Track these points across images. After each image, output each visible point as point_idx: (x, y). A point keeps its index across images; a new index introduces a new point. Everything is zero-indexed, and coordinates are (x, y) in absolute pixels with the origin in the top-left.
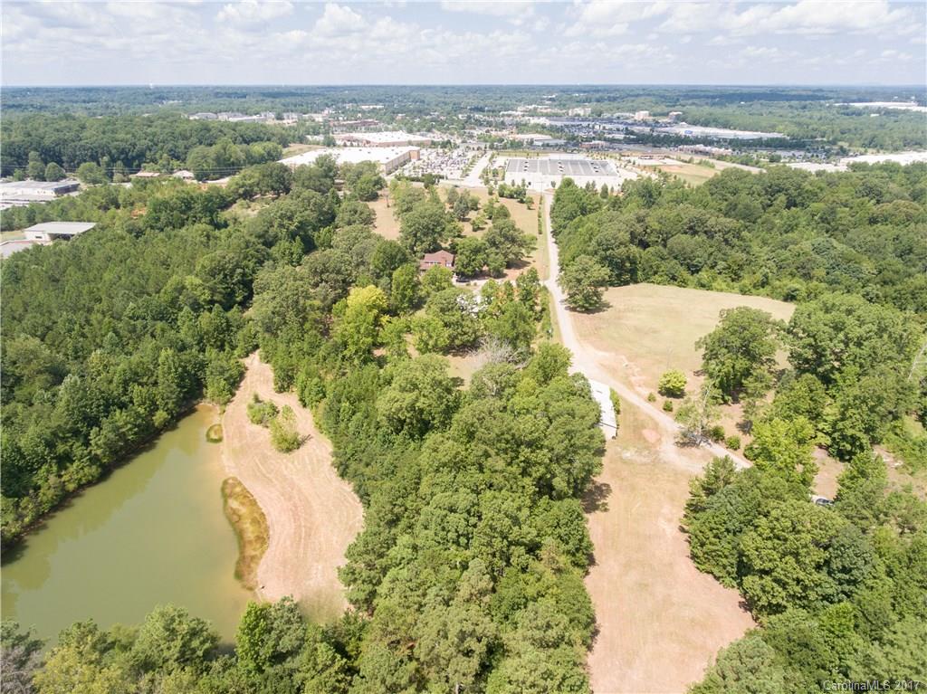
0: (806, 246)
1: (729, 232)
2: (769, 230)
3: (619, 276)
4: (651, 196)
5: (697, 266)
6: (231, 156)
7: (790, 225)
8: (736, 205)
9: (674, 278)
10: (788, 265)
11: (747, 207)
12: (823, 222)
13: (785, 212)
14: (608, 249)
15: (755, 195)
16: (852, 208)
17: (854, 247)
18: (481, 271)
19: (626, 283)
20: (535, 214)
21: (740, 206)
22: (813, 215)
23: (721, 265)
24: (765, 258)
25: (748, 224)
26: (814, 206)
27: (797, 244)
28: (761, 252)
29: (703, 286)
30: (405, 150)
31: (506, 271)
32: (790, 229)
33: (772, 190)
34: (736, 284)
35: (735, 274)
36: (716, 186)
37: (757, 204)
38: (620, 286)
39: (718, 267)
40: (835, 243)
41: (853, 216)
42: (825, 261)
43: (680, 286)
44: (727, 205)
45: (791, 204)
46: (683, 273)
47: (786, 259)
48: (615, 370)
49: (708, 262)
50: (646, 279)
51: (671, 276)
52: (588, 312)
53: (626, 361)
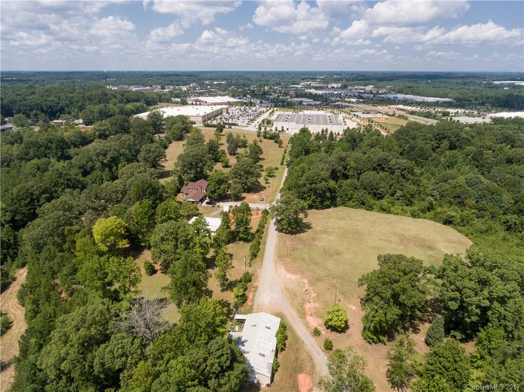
0: (461, 179)
1: (405, 169)
2: (436, 166)
3: (321, 202)
4: (355, 141)
5: (381, 194)
6: (109, 111)
7: (451, 162)
8: (414, 148)
9: (363, 204)
10: (448, 195)
11: (421, 149)
12: (474, 160)
13: (447, 152)
14: (313, 183)
15: (428, 140)
16: (494, 151)
17: (496, 182)
18: (226, 195)
19: (328, 207)
20: (283, 150)
21: (417, 148)
22: (468, 155)
23: (399, 193)
24: (432, 188)
25: (422, 161)
26: (468, 148)
27: (454, 179)
28: (428, 184)
29: (384, 210)
30: (219, 107)
31: (244, 195)
32: (450, 166)
33: (440, 137)
34: (409, 208)
35: (409, 201)
36: (402, 134)
37: (428, 147)
38: (323, 209)
39: (397, 195)
40: (482, 179)
41: (495, 158)
42: (475, 192)
43: (368, 210)
44: (409, 147)
45: (452, 147)
46: (370, 200)
47: (447, 190)
48: (295, 295)
49: (389, 191)
50: (343, 204)
51: (361, 202)
52: (291, 233)
53: (307, 285)
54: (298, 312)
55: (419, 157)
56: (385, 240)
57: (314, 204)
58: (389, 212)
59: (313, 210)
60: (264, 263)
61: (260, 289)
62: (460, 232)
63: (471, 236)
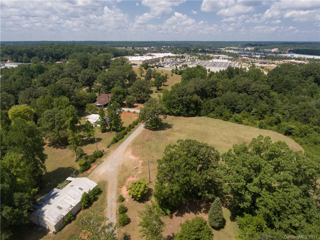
1: (262, 92)
3: (187, 111)
5: (238, 109)
9: (221, 115)
15: (296, 77)
19: (193, 116)
23: (255, 110)
24: (284, 108)
25: (286, 90)
27: (305, 102)
31: (137, 104)
33: (307, 75)
35: (261, 116)
38: (188, 117)
39: (252, 111)
43: (224, 120)
45: (315, 81)
46: (227, 113)
47: (296, 110)
48: (126, 171)
49: (247, 108)
50: (206, 115)
51: (220, 114)
52: (154, 130)
53: (140, 165)
54: (120, 182)
55: (285, 87)
56: (225, 141)
57: (181, 113)
58: (241, 123)
59: (181, 117)
60: (119, 147)
61: (103, 163)
62: (296, 141)
63: (304, 145)
